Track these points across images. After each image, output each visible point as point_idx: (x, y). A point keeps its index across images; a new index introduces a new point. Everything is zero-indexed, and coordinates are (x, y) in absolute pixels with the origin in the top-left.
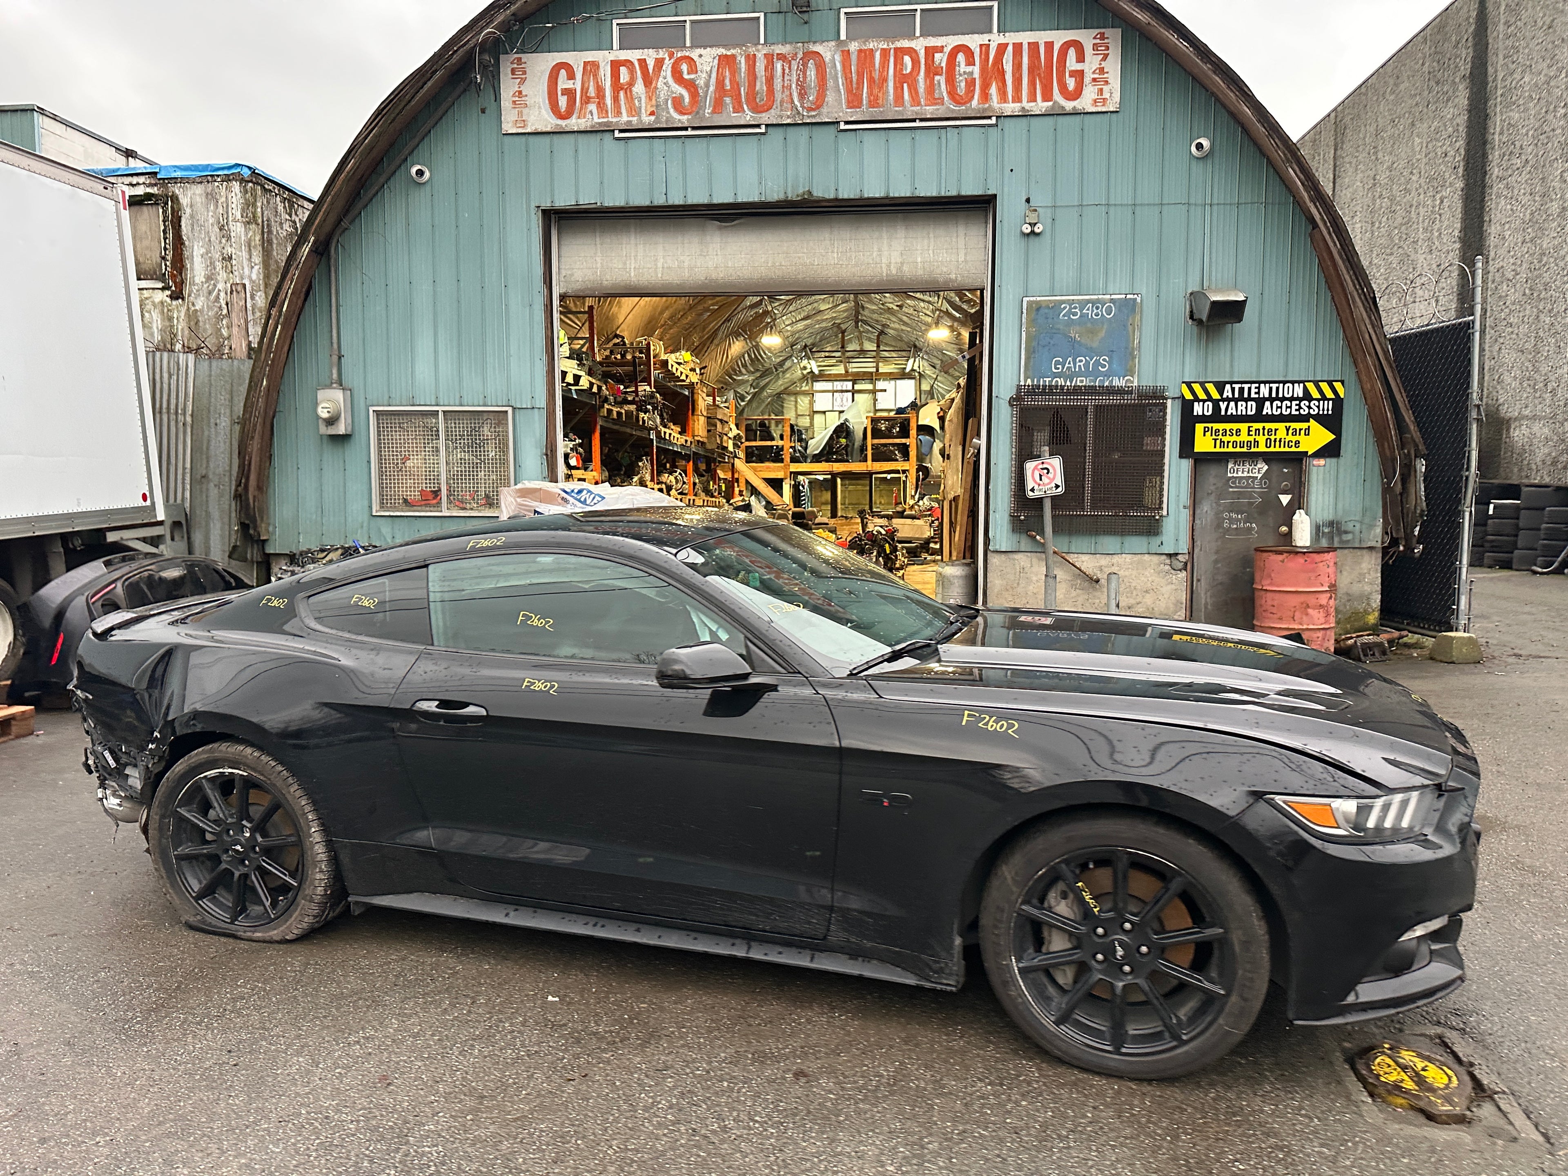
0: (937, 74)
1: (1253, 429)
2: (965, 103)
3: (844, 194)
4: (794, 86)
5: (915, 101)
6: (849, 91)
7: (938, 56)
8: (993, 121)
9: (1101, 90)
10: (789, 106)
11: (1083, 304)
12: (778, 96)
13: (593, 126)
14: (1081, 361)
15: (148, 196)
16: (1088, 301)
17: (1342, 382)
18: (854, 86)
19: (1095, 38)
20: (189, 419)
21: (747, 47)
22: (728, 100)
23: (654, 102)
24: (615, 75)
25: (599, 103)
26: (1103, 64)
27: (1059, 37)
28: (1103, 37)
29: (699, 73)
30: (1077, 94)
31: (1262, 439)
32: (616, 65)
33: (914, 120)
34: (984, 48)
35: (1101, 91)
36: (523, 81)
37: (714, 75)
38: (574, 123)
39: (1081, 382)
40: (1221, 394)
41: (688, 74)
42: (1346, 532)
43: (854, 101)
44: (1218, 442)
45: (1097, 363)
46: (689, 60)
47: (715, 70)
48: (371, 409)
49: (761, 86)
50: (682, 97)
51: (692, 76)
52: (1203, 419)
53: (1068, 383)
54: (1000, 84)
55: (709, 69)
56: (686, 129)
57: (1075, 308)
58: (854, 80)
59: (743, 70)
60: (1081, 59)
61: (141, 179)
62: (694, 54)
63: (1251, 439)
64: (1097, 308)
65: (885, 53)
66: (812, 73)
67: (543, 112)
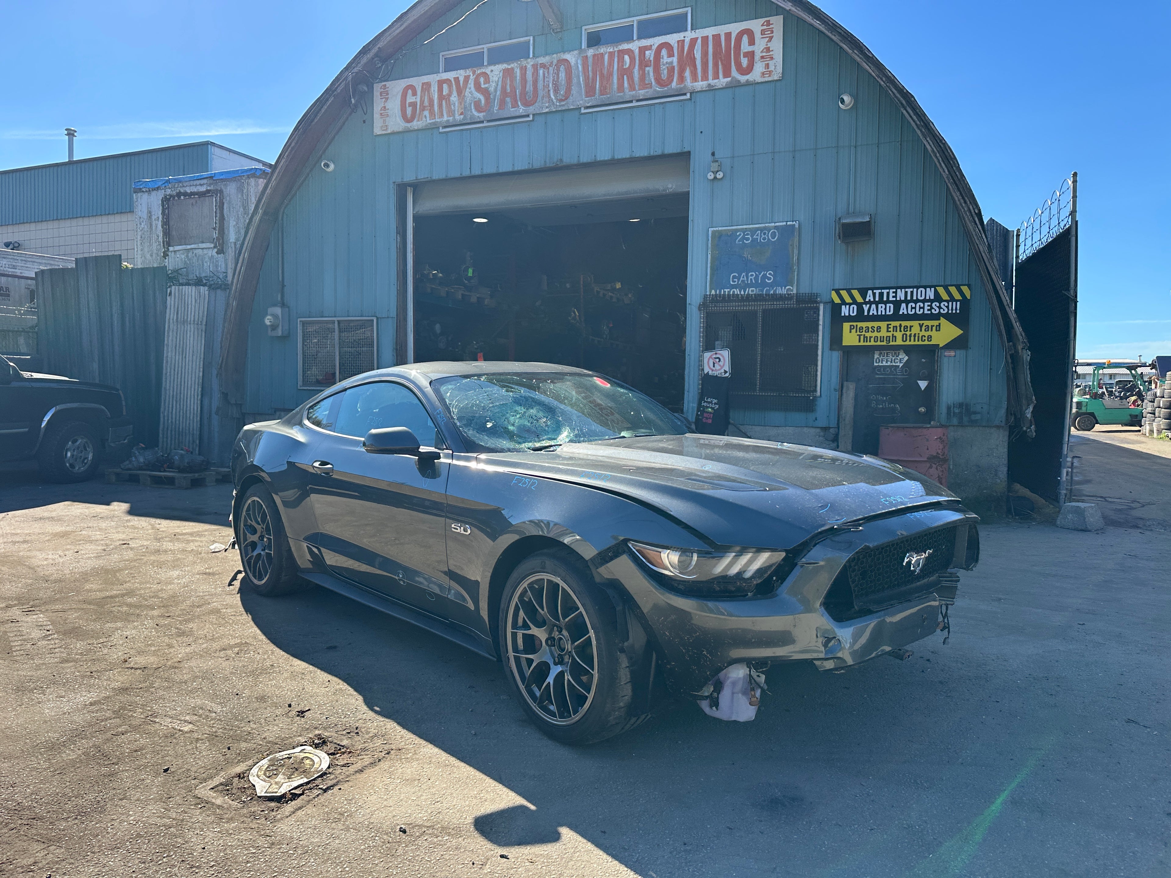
0: (647, 66)
1: (891, 326)
2: (667, 85)
3: (584, 159)
4: (551, 85)
5: (632, 87)
6: (587, 85)
7: (647, 53)
8: (688, 96)
9: (768, 64)
10: (547, 99)
11: (753, 231)
12: (541, 93)
13: (426, 125)
14: (752, 275)
15: (208, 191)
16: (757, 229)
17: (969, 286)
18: (590, 81)
19: (763, 25)
20: (204, 327)
21: (521, 61)
22: (508, 99)
23: (463, 105)
24: (440, 90)
25: (430, 110)
26: (769, 45)
27: (735, 28)
28: (768, 23)
29: (491, 83)
30: (750, 69)
31: (899, 335)
32: (441, 83)
33: (631, 102)
34: (681, 43)
35: (767, 66)
36: (387, 99)
37: (500, 83)
38: (416, 124)
39: (751, 291)
40: (865, 298)
41: (484, 84)
42: (975, 413)
43: (590, 91)
44: (862, 337)
45: (765, 276)
46: (485, 74)
47: (501, 80)
48: (299, 320)
49: (529, 87)
50: (480, 100)
51: (486, 86)
52: (849, 319)
53: (742, 293)
54: (692, 68)
55: (497, 79)
56: (482, 122)
57: (748, 234)
58: (591, 76)
59: (518, 78)
60: (752, 42)
61: (205, 181)
62: (488, 70)
63: (890, 334)
64: (765, 234)
65: (611, 54)
66: (562, 75)
67: (397, 118)
